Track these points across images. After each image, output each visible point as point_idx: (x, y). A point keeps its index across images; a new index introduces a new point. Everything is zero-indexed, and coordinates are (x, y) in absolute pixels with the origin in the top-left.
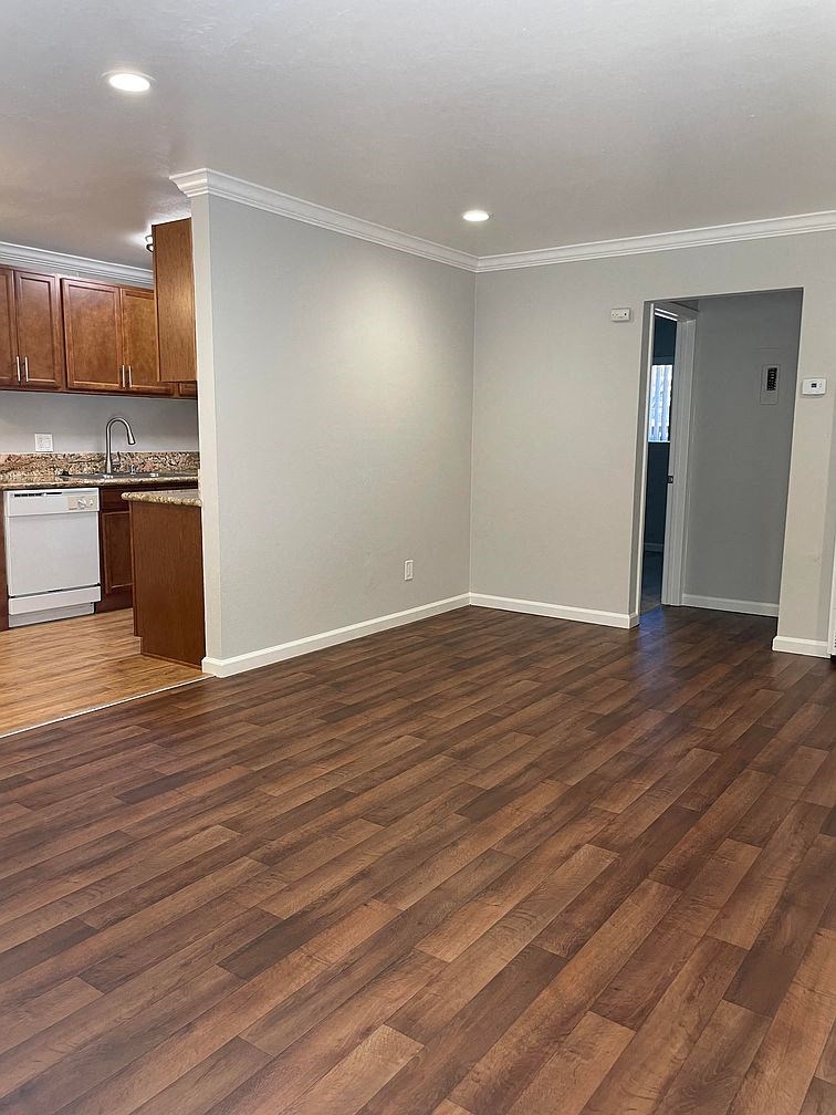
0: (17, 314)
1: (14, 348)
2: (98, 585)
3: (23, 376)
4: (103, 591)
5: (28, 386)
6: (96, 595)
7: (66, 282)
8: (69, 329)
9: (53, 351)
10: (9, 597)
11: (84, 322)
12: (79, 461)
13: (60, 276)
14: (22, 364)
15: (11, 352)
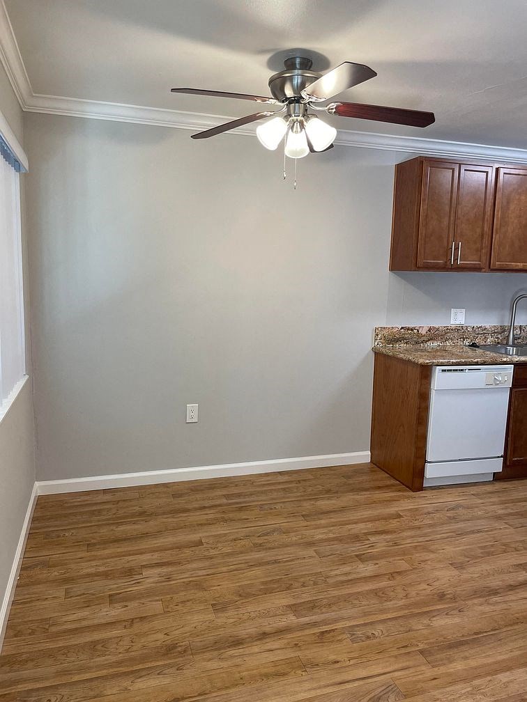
0: (458, 203)
1: (451, 235)
2: (501, 457)
3: (456, 260)
4: (504, 463)
5: (458, 268)
6: (498, 466)
7: (502, 171)
8: (498, 214)
9: (483, 235)
10: (426, 462)
11: (512, 207)
12: (484, 332)
13: (497, 166)
14: (457, 249)
15: (448, 237)
